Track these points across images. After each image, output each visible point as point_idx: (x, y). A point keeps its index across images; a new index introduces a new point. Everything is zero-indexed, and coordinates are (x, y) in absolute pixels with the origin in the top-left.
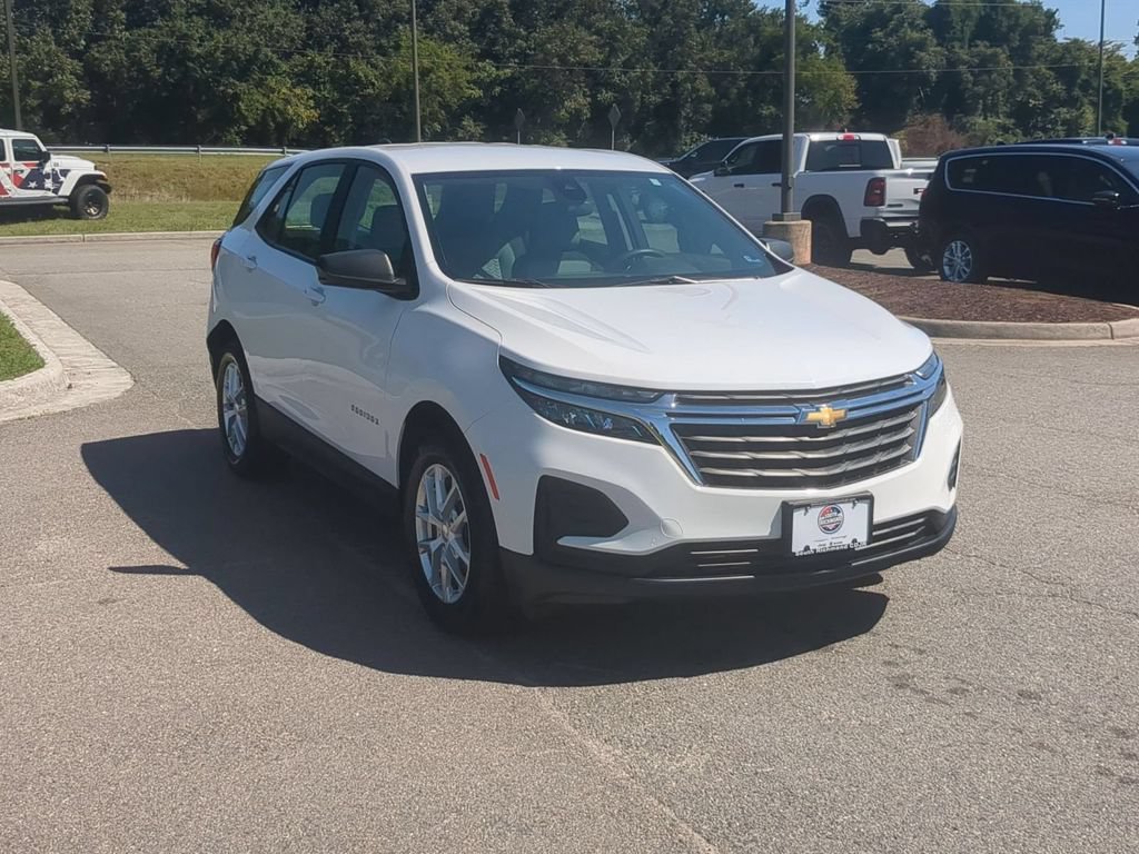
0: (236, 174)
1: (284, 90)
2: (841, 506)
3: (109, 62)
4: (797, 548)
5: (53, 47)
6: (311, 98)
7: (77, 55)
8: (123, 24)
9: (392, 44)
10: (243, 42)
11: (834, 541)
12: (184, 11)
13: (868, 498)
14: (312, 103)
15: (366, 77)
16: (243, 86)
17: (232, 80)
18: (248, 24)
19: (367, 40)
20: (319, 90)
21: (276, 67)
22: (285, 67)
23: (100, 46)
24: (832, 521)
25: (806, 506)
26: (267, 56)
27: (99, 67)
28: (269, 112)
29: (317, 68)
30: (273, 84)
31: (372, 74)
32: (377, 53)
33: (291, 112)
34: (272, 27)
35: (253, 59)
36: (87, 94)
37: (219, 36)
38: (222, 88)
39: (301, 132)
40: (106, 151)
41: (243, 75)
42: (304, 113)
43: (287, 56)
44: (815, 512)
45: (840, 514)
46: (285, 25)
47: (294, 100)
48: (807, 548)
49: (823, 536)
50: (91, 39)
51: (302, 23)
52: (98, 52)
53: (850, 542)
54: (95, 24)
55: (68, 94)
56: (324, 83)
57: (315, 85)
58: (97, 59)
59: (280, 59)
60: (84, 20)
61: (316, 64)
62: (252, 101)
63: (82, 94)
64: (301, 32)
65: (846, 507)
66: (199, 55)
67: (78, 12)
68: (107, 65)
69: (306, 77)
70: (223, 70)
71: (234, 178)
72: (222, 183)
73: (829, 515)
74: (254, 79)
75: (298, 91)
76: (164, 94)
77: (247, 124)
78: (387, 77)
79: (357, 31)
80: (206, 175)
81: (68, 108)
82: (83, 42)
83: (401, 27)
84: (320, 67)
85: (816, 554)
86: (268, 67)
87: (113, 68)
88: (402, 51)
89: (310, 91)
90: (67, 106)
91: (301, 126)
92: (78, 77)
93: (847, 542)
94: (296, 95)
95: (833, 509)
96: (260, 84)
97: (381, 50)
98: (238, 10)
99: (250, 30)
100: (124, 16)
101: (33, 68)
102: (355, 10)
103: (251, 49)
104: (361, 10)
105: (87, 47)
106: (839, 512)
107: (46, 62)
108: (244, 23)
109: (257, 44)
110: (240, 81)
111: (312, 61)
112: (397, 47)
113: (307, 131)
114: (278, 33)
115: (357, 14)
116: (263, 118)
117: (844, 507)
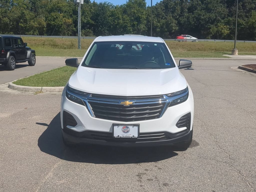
0: (203, 45)
1: (222, 26)
2: (129, 126)
3: (183, 21)
4: (116, 135)
5: (171, 18)
6: (228, 28)
7: (177, 19)
8: (187, 12)
9: (250, 15)
10: (213, 16)
11: (127, 135)
12: (200, 9)
13: (138, 126)
14: (228, 29)
15: (242, 23)
16: (212, 26)
17: (209, 24)
18: (215, 11)
19: (243, 14)
20: (231, 26)
21: (220, 21)
22: (222, 21)
23: (182, 17)
24: (126, 130)
25: (118, 125)
26: (218, 19)
27: (181, 22)
28: (217, 31)
29: (230, 21)
30: (219, 25)
31: (244, 22)
32: (246, 17)
33: (223, 31)
34: (220, 12)
35: (215, 20)
36: (178, 28)
37: (208, 14)
38: (207, 26)
39: (225, 36)
40: (175, 40)
41: (212, 23)
42: (226, 32)
43: (223, 19)
44: (121, 127)
45: (129, 129)
46: (223, 11)
47: (224, 29)
48: (118, 136)
49: (123, 133)
50: (180, 16)
51: (228, 11)
52: (181, 19)
53: (132, 136)
54: (181, 13)
55: (174, 28)
56: (232, 24)
57: (230, 25)
58: (180, 20)
59: (221, 19)
60: (178, 12)
61: (230, 20)
62: (214, 29)
63: (177, 28)
64: (227, 13)
65: (131, 127)
66: (203, 19)
67: (177, 10)
68: (182, 21)
69: (228, 23)
70: (208, 22)
71: (202, 46)
72: (199, 47)
73: (125, 129)
74: (215, 24)
75: (225, 26)
76: (194, 28)
77: (212, 34)
78: (247, 23)
79: (241, 12)
80: (196, 46)
81: (173, 31)
82: (178, 17)
83: (252, 11)
84: (231, 21)
85: (121, 138)
86: (219, 21)
87: (184, 22)
88: (252, 17)
89: (228, 26)
90: (173, 30)
91: (225, 34)
92: (176, 24)
93: (131, 136)
94: (224, 28)
95: (126, 127)
96: (216, 25)
97: (247, 16)
98: (213, 8)
99: (215, 13)
100: (187, 10)
101: (167, 22)
102: (241, 7)
103: (214, 17)
104: (243, 7)
105: (179, 18)
106: (128, 128)
107: (170, 21)
108: (214, 11)
109: (216, 16)
110: (212, 24)
111: (229, 19)
112: (251, 16)
113: (227, 36)
114: (222, 13)
115: (241, 8)
116: (216, 33)
117: (130, 127)
